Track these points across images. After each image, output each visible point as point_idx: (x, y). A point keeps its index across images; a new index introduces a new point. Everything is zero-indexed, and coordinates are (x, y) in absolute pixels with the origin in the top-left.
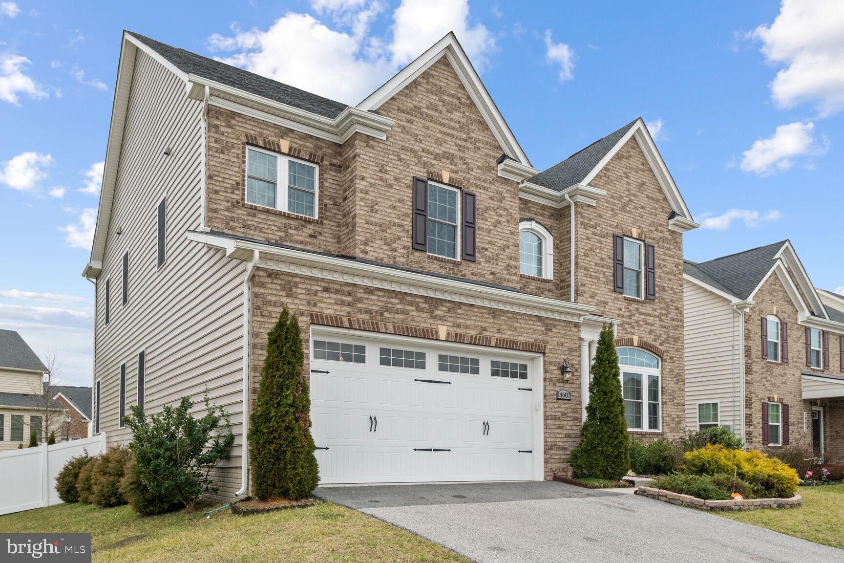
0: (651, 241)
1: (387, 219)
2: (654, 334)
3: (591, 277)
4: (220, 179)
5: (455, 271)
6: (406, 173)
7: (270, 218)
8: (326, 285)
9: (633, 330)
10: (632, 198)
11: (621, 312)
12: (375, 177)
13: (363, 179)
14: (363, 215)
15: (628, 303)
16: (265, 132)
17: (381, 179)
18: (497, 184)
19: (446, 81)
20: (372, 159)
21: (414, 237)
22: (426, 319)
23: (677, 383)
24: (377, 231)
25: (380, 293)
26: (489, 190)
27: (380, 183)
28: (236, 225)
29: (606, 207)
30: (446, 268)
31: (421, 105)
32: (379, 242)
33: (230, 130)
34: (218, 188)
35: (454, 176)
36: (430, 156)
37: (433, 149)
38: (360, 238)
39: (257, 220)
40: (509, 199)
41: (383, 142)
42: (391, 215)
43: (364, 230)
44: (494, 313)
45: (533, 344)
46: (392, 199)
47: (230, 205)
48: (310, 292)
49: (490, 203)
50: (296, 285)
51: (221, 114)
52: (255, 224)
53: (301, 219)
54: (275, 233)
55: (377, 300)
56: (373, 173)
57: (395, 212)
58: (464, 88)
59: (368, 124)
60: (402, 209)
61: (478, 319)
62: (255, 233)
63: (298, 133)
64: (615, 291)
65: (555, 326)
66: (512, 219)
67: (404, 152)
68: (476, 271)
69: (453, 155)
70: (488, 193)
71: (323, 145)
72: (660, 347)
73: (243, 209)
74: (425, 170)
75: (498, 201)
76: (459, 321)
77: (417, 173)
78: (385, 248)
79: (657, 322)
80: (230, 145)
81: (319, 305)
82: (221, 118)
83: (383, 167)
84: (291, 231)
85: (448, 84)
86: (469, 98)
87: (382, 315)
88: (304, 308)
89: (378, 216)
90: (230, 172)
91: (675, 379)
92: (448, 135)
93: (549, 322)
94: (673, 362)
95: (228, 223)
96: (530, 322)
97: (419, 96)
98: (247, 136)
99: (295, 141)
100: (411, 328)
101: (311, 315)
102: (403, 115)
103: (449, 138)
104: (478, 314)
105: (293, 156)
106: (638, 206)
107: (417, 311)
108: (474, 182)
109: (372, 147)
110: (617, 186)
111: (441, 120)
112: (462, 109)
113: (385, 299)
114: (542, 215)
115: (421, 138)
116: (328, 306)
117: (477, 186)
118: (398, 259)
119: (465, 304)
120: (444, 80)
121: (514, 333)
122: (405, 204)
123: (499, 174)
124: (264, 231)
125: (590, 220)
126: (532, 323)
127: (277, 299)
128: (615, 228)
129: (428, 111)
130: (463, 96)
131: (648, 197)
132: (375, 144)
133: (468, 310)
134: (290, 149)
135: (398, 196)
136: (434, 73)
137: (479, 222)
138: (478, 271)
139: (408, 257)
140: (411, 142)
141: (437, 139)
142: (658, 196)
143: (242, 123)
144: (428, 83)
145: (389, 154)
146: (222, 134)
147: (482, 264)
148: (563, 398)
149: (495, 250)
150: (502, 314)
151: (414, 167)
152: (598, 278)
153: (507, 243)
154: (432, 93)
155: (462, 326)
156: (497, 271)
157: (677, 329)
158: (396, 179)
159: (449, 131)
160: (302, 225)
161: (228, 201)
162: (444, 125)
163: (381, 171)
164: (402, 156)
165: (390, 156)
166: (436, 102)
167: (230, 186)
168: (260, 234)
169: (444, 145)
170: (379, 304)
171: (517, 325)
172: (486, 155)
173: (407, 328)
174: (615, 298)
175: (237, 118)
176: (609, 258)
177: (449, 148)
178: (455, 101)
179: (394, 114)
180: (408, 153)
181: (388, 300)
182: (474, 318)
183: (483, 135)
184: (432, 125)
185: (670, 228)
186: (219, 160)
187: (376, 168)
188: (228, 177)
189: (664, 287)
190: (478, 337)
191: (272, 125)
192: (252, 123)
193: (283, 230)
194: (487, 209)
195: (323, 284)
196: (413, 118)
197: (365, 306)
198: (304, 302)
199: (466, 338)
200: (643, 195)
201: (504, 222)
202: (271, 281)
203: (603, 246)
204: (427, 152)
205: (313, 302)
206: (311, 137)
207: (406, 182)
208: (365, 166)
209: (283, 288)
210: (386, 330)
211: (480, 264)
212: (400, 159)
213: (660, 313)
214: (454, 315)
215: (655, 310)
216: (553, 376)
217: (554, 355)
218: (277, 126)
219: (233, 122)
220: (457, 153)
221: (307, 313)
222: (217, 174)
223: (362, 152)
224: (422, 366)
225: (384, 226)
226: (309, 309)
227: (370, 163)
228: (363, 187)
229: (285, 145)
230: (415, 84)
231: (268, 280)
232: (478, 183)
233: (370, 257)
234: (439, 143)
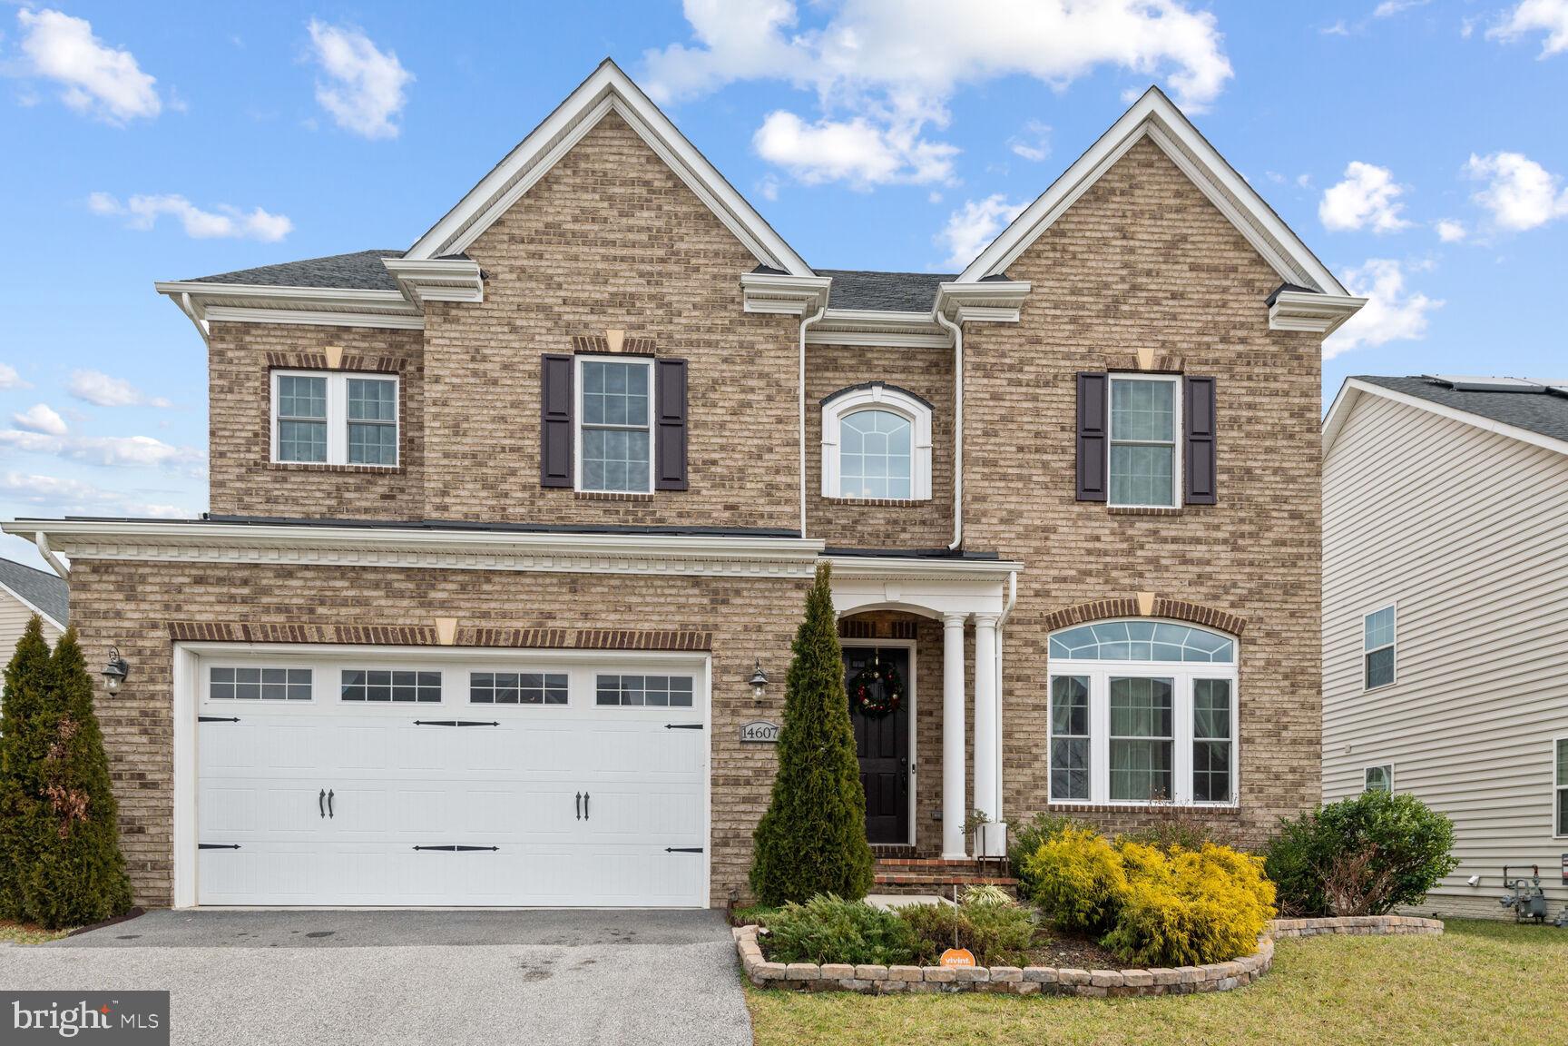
0: (1205, 368)
1: (489, 441)
2: (1210, 583)
3: (1004, 477)
4: (227, 433)
5: (640, 514)
6: (527, 352)
7: (311, 479)
8: (201, 572)
9: (1137, 581)
10: (1142, 280)
11: (1098, 545)
12: (461, 372)
13: (437, 380)
14: (436, 444)
15: (1121, 524)
16: (300, 342)
17: (475, 373)
18: (739, 329)
19: (617, 157)
20: (455, 343)
21: (545, 465)
22: (407, 609)
23: (1293, 693)
24: (466, 468)
25: (309, 574)
26: (722, 344)
27: (472, 380)
28: (254, 500)
29: (1055, 317)
30: (618, 512)
31: (561, 218)
32: (470, 486)
33: (242, 353)
34: (225, 448)
35: (636, 335)
36: (581, 310)
37: (587, 294)
38: (432, 485)
39: (289, 486)
40: (772, 354)
41: (478, 306)
42: (494, 434)
43: (440, 470)
44: (574, 583)
45: (674, 635)
46: (499, 404)
47: (243, 470)
48: (168, 589)
49: (723, 371)
50: (143, 579)
51: (228, 331)
52: (286, 493)
53: (365, 471)
54: (321, 502)
55: (303, 587)
56: (457, 366)
57: (503, 427)
58: (658, 160)
59: (445, 281)
60: (518, 420)
61: (534, 597)
62: (286, 509)
63: (358, 330)
64: (1079, 500)
65: (738, 593)
66: (779, 392)
67: (523, 314)
68: (688, 507)
69: (632, 296)
70: (719, 352)
71: (405, 339)
72: (1232, 612)
73: (266, 473)
74: (569, 338)
75: (743, 363)
76: (485, 607)
77: (553, 346)
78: (484, 494)
79: (1223, 555)
80: (242, 376)
81: (185, 608)
82: (228, 337)
83: (477, 351)
84: (347, 495)
85: (620, 163)
86: (671, 175)
87: (312, 611)
88: (159, 616)
89: (468, 440)
90: (244, 420)
91: (1287, 683)
92: (623, 259)
93: (721, 585)
94: (1280, 644)
95: (240, 500)
96: (667, 591)
97: (557, 203)
98: (269, 356)
99: (354, 344)
100: (375, 629)
101: (171, 626)
102: (521, 246)
103: (624, 266)
104: (534, 589)
105: (351, 371)
106: (1160, 295)
107: (388, 596)
108: (685, 337)
109: (456, 320)
110: (1089, 264)
111: (603, 235)
112: (655, 201)
113: (318, 583)
114: (905, 370)
115: (561, 279)
116: (203, 608)
117: (690, 343)
118: (510, 510)
119: (500, 573)
120: (611, 158)
121: (626, 617)
122: (525, 409)
123: (747, 309)
124: (301, 501)
125: (1003, 355)
126: (673, 591)
127: (110, 606)
128: (1083, 358)
129: (577, 227)
130: (658, 176)
131: (1194, 268)
132: (461, 313)
133: (508, 583)
134: (344, 359)
135: (509, 398)
136: (589, 150)
137: (696, 412)
138: (695, 507)
139: (532, 503)
140: (538, 293)
141: (597, 274)
142: (1234, 257)
143: (261, 336)
144: (575, 173)
145: (489, 325)
146: (231, 362)
147: (704, 492)
148: (755, 739)
149: (736, 460)
150: (594, 581)
151: (544, 338)
152: (1027, 479)
153: (767, 442)
154: (584, 188)
155: (493, 615)
156: (742, 500)
157: (1294, 565)
158: (505, 367)
159: (625, 252)
160: (369, 482)
161: (242, 465)
162: (614, 243)
163: (473, 359)
164: (519, 323)
165: (493, 329)
166: (593, 204)
167: (243, 442)
168: (295, 508)
169: (612, 281)
170: (306, 592)
171: (634, 599)
172: (715, 277)
173: (366, 630)
174: (1079, 515)
175: (254, 332)
176: (1063, 429)
177: (625, 285)
178: (638, 190)
179: (500, 250)
180: (533, 315)
181: (325, 584)
182: (524, 597)
183: (707, 239)
184: (586, 249)
185: (1273, 326)
186: (225, 404)
187: (464, 357)
188: (240, 427)
189: (1249, 471)
190: (532, 632)
191: (313, 328)
192: (279, 333)
193: (334, 495)
194: (714, 385)
195: (194, 572)
196: (542, 248)
197: (275, 600)
198: (158, 606)
199: (503, 636)
200: (1178, 267)
201: (758, 402)
202: (98, 578)
203: (1040, 405)
204: (574, 304)
205: (174, 604)
206: (382, 330)
207: (527, 367)
208: (440, 357)
209: (119, 587)
210: (320, 637)
211: (698, 493)
212: (514, 329)
213: (1232, 533)
214: (474, 596)
215: (1217, 528)
216: (730, 695)
217: (736, 653)
218: (320, 328)
219: (248, 339)
220: (647, 290)
221: (164, 625)
222: (223, 426)
223: (434, 333)
224: (434, 696)
225: (480, 456)
226: (167, 616)
227: (452, 350)
228: (439, 395)
229: (334, 356)
230: (548, 181)
231: (95, 577)
232: (695, 336)
233: (452, 516)
234: (599, 278)
